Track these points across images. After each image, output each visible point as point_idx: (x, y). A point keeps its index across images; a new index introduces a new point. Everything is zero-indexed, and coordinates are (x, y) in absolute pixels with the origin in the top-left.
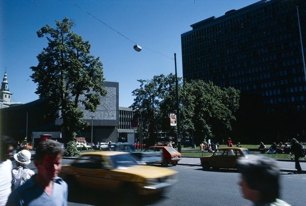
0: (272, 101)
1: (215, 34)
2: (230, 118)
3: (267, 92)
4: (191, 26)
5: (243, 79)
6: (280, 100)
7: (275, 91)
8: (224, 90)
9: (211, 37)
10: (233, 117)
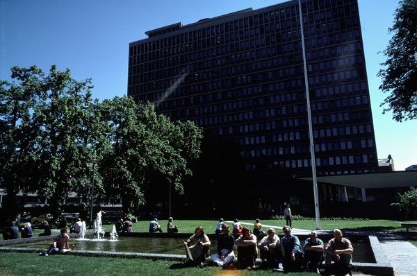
0: (253, 153)
1: (180, 48)
2: (183, 172)
3: (247, 139)
4: (146, 33)
5: (215, 118)
6: (264, 152)
7: (258, 138)
8: (176, 124)
9: (173, 51)
10: (189, 172)
